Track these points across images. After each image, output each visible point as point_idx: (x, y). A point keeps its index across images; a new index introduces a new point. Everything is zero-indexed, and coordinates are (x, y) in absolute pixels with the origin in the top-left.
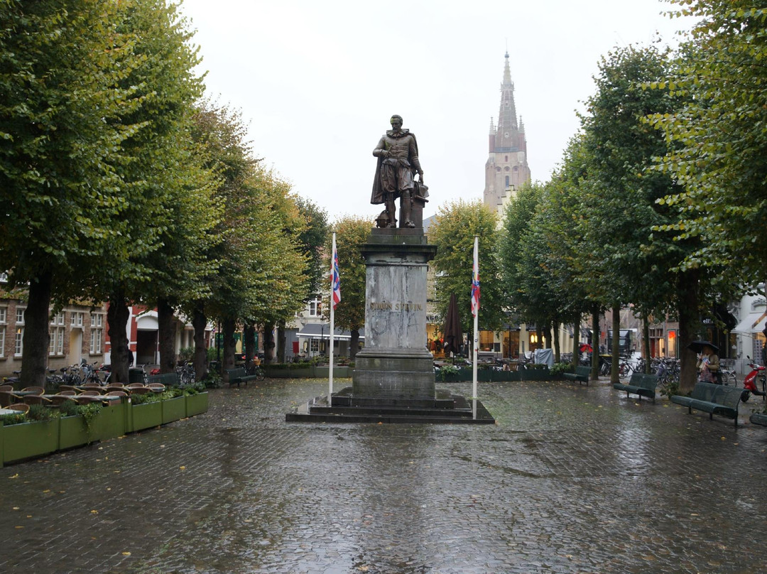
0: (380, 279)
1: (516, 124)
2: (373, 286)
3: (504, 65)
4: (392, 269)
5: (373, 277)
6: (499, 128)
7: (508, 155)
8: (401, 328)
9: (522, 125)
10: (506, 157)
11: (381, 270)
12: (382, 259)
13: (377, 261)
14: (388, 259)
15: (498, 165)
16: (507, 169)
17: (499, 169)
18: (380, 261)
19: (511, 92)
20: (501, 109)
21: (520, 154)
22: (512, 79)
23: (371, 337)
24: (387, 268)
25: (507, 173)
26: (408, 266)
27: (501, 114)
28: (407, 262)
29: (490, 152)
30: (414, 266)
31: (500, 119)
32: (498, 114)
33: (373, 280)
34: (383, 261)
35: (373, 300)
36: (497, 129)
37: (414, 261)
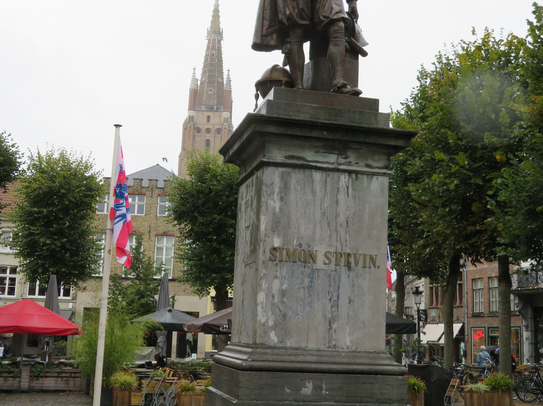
0: (292, 197)
1: (223, 79)
2: (277, 210)
3: (213, 8)
4: (317, 176)
5: (277, 190)
6: (202, 83)
7: (211, 114)
8: (336, 305)
9: (229, 81)
10: (209, 117)
11: (296, 177)
12: (296, 154)
13: (287, 157)
14: (310, 156)
15: (200, 126)
16: (208, 131)
17: (199, 130)
18: (292, 157)
19: (219, 42)
20: (206, 60)
21: (225, 115)
22: (221, 26)
23: (271, 323)
24: (308, 172)
25: (208, 136)
26: (350, 172)
27: (205, 66)
28: (349, 163)
29: (189, 109)
30: (363, 173)
31: (204, 72)
32: (202, 66)
33: (276, 197)
34: (299, 158)
35: (277, 243)
36: (199, 83)
37: (362, 163)
